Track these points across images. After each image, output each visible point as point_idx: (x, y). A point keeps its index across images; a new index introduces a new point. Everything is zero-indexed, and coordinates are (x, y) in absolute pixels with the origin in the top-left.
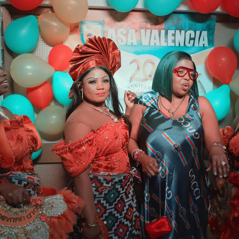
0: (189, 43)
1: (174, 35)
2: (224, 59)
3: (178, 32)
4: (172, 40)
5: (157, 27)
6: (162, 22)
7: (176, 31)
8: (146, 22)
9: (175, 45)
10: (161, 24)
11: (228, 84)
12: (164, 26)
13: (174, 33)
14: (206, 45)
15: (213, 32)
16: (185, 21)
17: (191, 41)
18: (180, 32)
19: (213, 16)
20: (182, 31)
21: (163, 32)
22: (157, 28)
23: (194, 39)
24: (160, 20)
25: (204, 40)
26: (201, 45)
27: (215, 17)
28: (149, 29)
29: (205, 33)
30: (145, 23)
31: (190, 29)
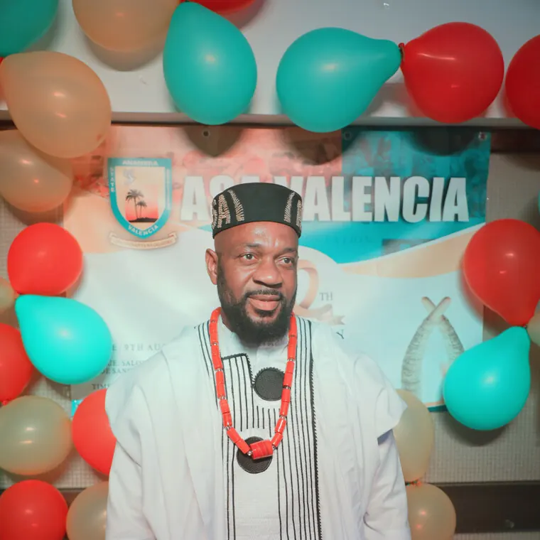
0: (415, 213)
1: (370, 190)
2: (511, 255)
3: (381, 181)
4: (366, 204)
5: (322, 168)
6: (336, 156)
7: (377, 179)
8: (291, 156)
9: (373, 219)
10: (333, 162)
11: (524, 325)
12: (341, 165)
13: (370, 184)
14: (464, 217)
15: (484, 181)
16: (400, 150)
17: (419, 205)
18: (388, 181)
19: (483, 137)
20: (392, 179)
21: (338, 183)
22: (321, 172)
23: (428, 201)
24: (329, 148)
25: (456, 204)
26: (449, 217)
27: (487, 136)
28: (299, 175)
29: (459, 184)
30: (286, 159)
31: (414, 174)
